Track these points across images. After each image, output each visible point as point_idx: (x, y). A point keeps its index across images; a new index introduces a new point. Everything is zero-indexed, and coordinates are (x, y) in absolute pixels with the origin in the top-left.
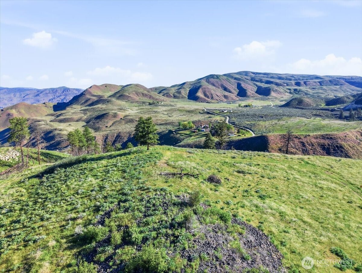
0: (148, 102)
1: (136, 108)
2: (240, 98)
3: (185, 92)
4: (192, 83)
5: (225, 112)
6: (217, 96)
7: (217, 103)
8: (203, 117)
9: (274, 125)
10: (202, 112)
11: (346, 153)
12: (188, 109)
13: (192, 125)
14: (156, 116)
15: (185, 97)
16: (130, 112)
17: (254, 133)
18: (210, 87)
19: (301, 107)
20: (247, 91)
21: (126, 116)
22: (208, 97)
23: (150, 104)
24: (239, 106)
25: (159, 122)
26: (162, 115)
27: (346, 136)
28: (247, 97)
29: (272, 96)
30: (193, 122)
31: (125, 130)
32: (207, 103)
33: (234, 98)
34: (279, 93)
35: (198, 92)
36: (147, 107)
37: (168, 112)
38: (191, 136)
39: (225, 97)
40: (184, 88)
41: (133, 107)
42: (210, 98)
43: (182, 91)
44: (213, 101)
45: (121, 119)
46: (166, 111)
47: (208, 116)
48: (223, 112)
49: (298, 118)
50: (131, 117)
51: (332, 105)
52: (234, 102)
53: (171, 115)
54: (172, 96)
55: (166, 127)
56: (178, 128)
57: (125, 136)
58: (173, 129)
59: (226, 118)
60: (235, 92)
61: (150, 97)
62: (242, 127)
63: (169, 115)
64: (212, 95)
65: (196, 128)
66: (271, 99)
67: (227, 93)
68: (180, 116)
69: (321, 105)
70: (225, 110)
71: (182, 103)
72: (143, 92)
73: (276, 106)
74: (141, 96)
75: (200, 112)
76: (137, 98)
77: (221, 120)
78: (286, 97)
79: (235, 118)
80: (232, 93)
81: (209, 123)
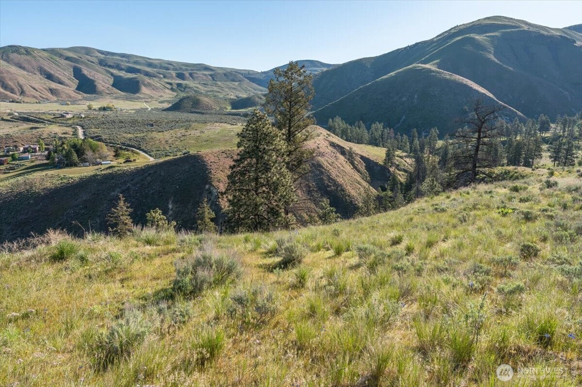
2: (85, 95)
5: (69, 116)
6: (34, 89)
7: (37, 103)
8: (16, 129)
9: (182, 139)
10: (8, 118)
11: (328, 175)
17: (151, 156)
18: (13, 69)
19: (199, 111)
20: (95, 83)
22: (12, 91)
24: (90, 108)
27: (318, 148)
28: (97, 94)
29: (144, 94)
32: (12, 102)
33: (73, 95)
34: (155, 88)
39: (52, 91)
42: (18, 94)
44: (26, 99)
47: (26, 126)
48: (63, 116)
49: (217, 124)
51: (242, 109)
52: (74, 102)
59: (76, 130)
60: (71, 83)
62: (118, 144)
64: (21, 87)
65: (1, 154)
66: (142, 98)
67: (54, 85)
69: (226, 109)
70: (68, 114)
73: (157, 109)
75: (5, 118)
77: (64, 133)
78: (168, 96)
79: (95, 128)
80: (67, 85)
81: (35, 140)
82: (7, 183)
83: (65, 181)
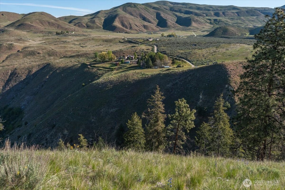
0: (54, 32)
1: (39, 38)
2: (161, 28)
3: (100, 22)
4: (107, 12)
5: (151, 40)
6: (136, 26)
7: (137, 33)
8: (125, 47)
9: (213, 54)
10: (122, 41)
12: (106, 38)
13: (112, 55)
14: (64, 46)
15: (100, 27)
16: (31, 43)
17: (193, 64)
18: (128, 15)
19: (227, 36)
20: (167, 21)
21: (25, 48)
22: (126, 28)
23: (58, 34)
25: (69, 54)
26: (72, 46)
28: (167, 28)
29: (193, 26)
30: (114, 53)
31: (23, 66)
32: (126, 33)
33: (155, 29)
34: (200, 23)
35: (115, 22)
36: (53, 37)
37: (81, 42)
38: (112, 70)
39: (145, 27)
40: (98, 17)
41: (36, 37)
42: (129, 29)
43: (96, 20)
44: (132, 32)
45: (18, 51)
46: (77, 41)
47: (130, 45)
48: (148, 40)
49: (238, 44)
50: (32, 49)
52: (155, 32)
53: (83, 46)
54: (85, 25)
55: (78, 59)
56: (95, 61)
57: (23, 74)
58: (87, 61)
59: (153, 47)
60: (155, 22)
61: (59, 26)
62: (175, 56)
63: (82, 45)
64: (130, 24)
65: (117, 60)
66: (192, 29)
67: (146, 23)
68: (96, 46)
69: (246, 35)
70: (150, 38)
71: (97, 33)
72: (49, 21)
73: (200, 36)
74: (47, 25)
75: (121, 41)
76: (42, 28)
77: (147, 50)
78: (208, 27)
79: (164, 47)
80: (152, 23)
81: (133, 53)
82: (117, 75)
83: (144, 76)
